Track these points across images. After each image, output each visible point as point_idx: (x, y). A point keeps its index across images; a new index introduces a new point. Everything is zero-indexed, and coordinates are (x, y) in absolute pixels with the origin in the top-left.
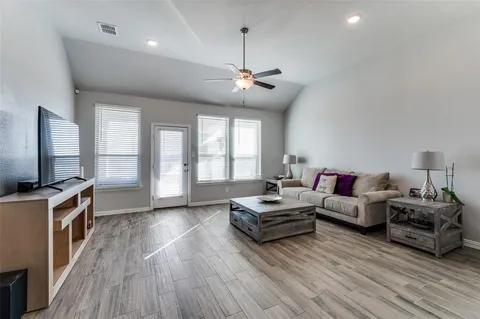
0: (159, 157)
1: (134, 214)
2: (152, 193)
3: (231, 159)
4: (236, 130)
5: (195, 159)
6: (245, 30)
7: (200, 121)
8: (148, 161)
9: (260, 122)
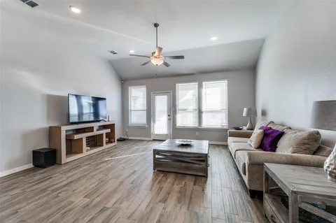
0: (155, 111)
2: (152, 131)
3: (200, 112)
4: (204, 91)
5: (175, 112)
6: (156, 25)
7: (177, 87)
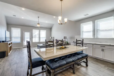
0: (25, 37)
1: (20, 48)
2: (23, 44)
3: (40, 38)
4: (41, 32)
5: (32, 38)
6: (38, 17)
7: (33, 30)
8: (22, 38)
9: (46, 31)
